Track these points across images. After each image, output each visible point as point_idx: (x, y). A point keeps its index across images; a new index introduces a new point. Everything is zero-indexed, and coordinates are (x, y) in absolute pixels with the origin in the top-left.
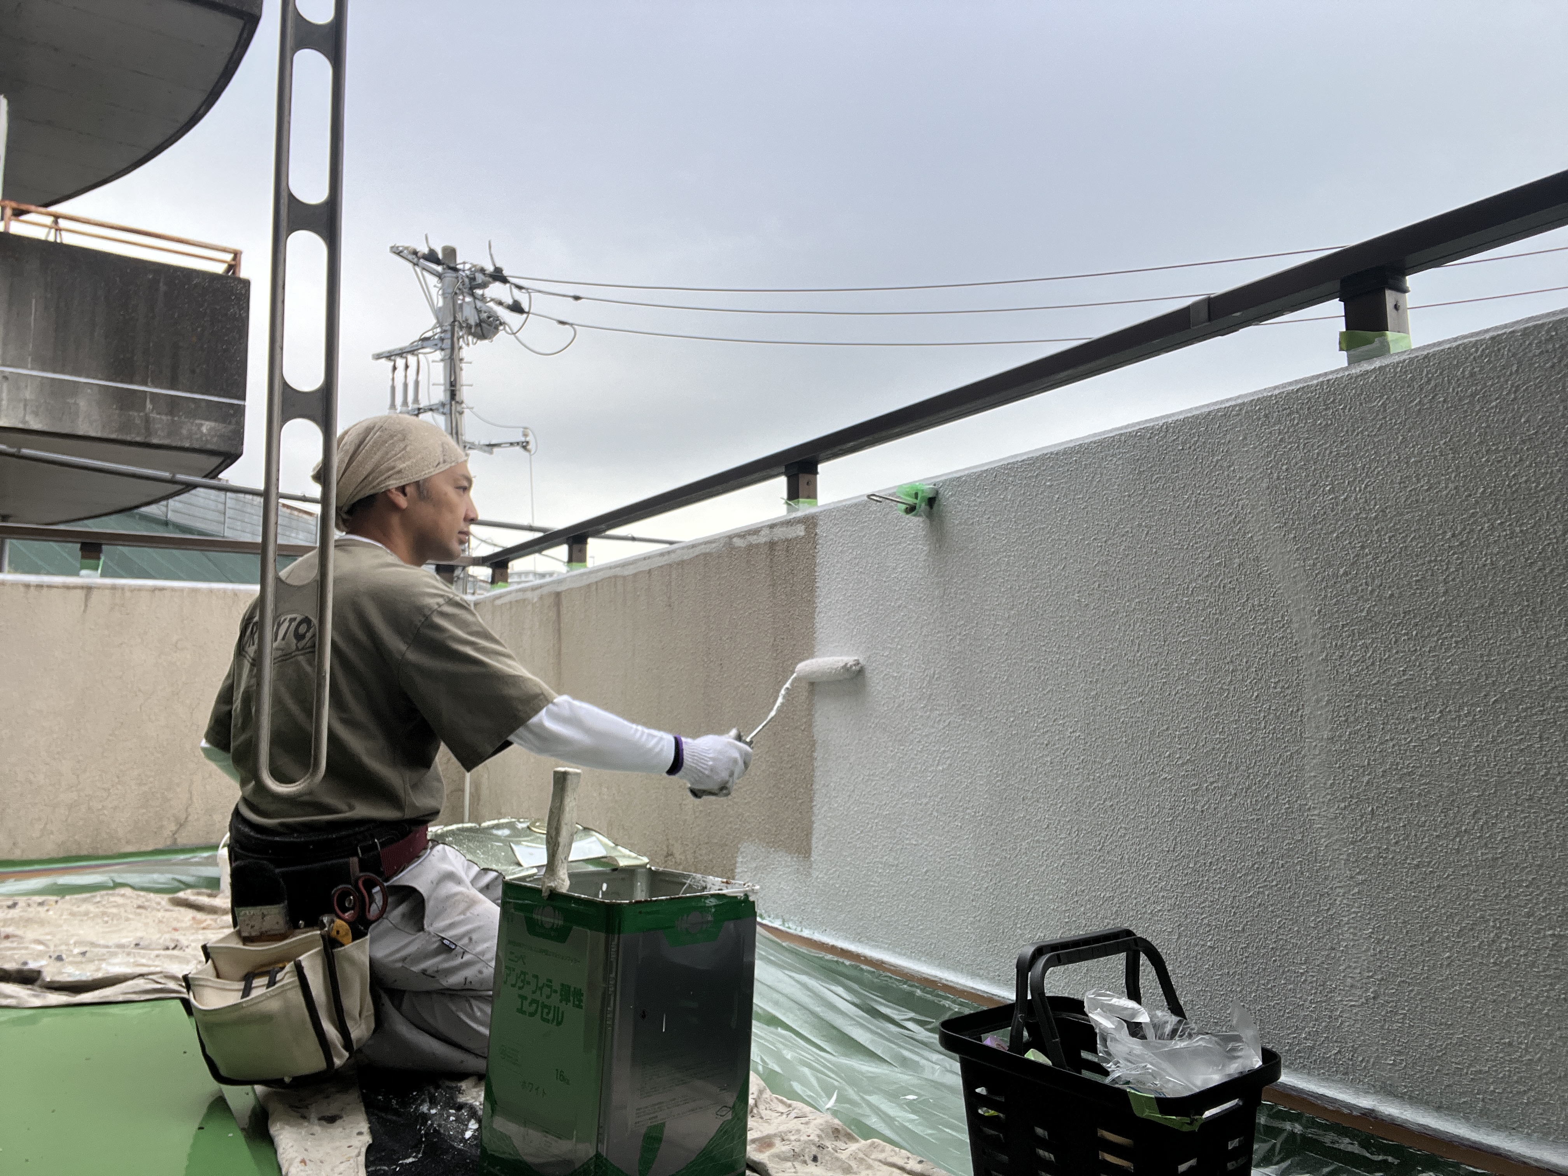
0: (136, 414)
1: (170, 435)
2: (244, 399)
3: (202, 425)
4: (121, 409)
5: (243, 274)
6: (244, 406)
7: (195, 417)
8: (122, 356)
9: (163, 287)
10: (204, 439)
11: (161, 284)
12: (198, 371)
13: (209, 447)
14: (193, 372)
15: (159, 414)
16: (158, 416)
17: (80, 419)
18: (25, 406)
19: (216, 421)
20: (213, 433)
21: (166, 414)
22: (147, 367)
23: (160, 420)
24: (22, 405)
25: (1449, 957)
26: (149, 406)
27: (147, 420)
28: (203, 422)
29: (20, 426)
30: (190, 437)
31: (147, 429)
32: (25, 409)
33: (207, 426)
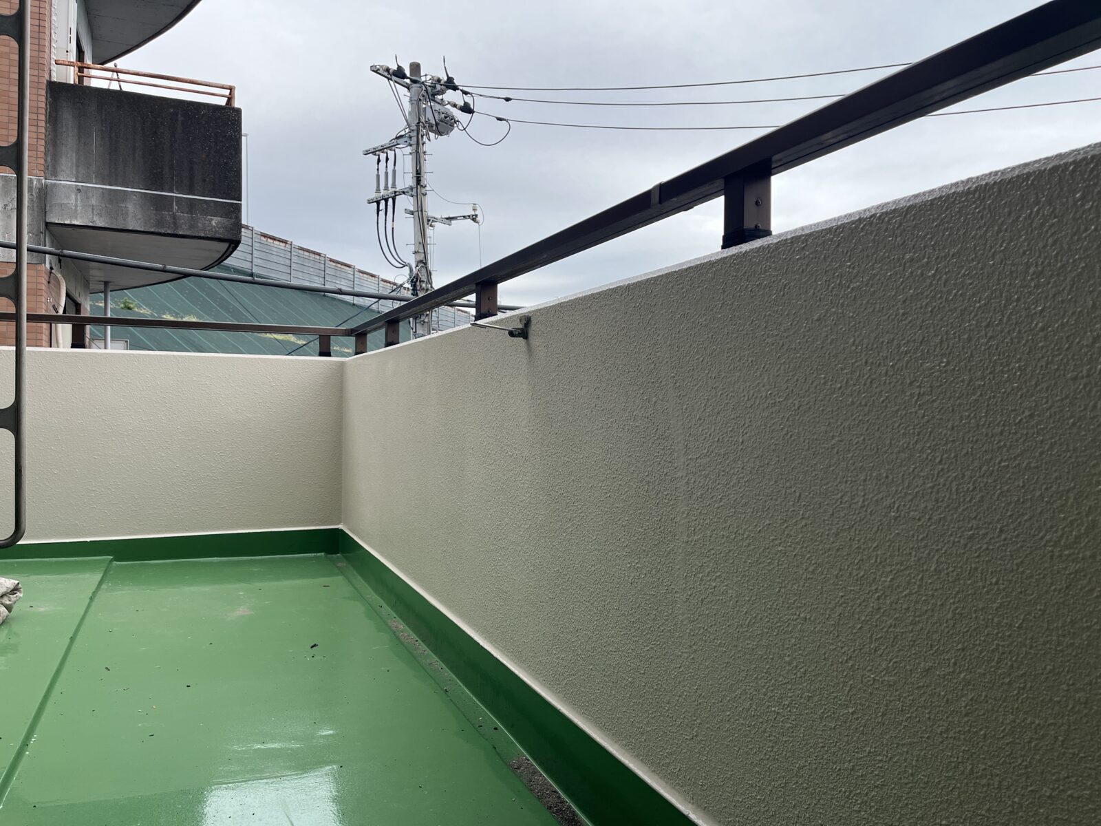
0: (167, 213)
1: (191, 227)
2: (240, 200)
3: (212, 219)
4: (156, 210)
5: (237, 104)
6: (241, 204)
7: (207, 214)
8: (155, 171)
9: (180, 118)
10: (214, 230)
11: (179, 116)
12: (207, 180)
13: (218, 236)
14: (204, 181)
15: (183, 213)
16: (182, 214)
17: (129, 218)
18: (93, 209)
19: (221, 217)
20: (220, 226)
21: (187, 213)
22: (172, 178)
23: (184, 217)
24: (90, 209)
25: (729, 715)
26: (175, 207)
27: (174, 217)
28: (212, 217)
29: (91, 224)
30: (204, 229)
31: (175, 224)
32: (93, 212)
33: (215, 221)
